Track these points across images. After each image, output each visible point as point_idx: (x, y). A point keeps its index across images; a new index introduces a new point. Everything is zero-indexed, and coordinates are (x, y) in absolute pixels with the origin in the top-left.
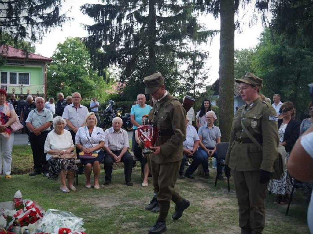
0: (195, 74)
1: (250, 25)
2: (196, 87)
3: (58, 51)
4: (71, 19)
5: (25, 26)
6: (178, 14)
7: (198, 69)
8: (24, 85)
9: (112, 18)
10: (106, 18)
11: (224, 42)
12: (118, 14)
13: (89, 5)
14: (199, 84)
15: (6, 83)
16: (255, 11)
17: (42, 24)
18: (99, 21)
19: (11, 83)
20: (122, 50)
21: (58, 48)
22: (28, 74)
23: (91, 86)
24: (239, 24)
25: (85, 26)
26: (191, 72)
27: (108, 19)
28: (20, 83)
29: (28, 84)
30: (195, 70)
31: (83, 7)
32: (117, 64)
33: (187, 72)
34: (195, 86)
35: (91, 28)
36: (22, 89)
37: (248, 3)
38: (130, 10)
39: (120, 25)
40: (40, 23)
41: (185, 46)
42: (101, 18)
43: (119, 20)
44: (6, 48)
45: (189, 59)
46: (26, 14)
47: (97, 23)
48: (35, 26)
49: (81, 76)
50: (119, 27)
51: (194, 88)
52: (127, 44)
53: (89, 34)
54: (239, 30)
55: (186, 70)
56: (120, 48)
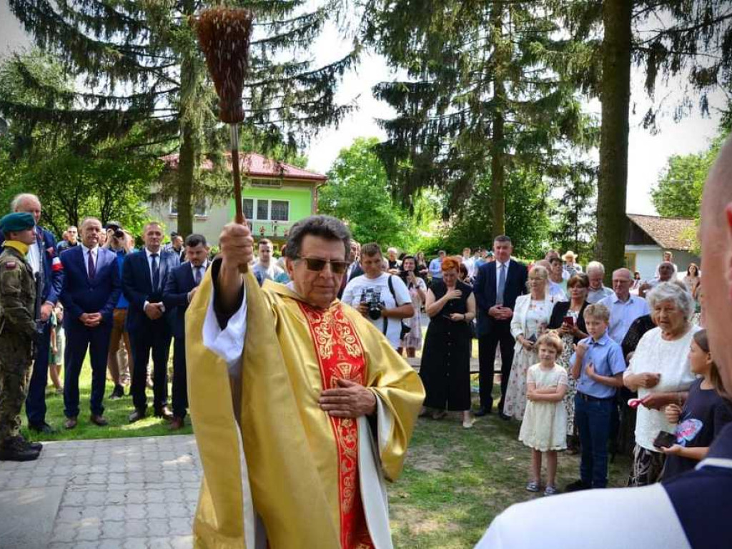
0: (579, 206)
1: (676, 118)
2: (580, 230)
3: (340, 162)
4: (354, 109)
5: (278, 124)
6: (547, 94)
7: (583, 196)
8: (279, 222)
9: (427, 106)
10: (417, 106)
11: (607, 157)
12: (439, 98)
13: (387, 84)
14: (587, 224)
15: (252, 218)
16: (686, 91)
17: (307, 121)
18: (405, 112)
19: (259, 217)
20: (444, 162)
21: (340, 156)
22: (287, 203)
23: (394, 224)
24: (654, 117)
25: (380, 122)
26: (571, 202)
27: (420, 108)
28: (273, 218)
29: (287, 220)
30: (580, 198)
31: (376, 88)
32: (436, 186)
33: (563, 202)
34: (579, 228)
35: (390, 125)
36: (275, 228)
37: (674, 75)
38: (459, 91)
39: (442, 119)
40: (302, 119)
41: (560, 156)
42: (407, 106)
43: (441, 109)
44: (246, 162)
45: (567, 179)
46: (279, 105)
47: (400, 114)
48: (294, 123)
49: (378, 205)
50: (438, 122)
51: (577, 232)
52: (453, 152)
53: (390, 135)
54: (654, 127)
55: (561, 197)
56: (440, 159)
